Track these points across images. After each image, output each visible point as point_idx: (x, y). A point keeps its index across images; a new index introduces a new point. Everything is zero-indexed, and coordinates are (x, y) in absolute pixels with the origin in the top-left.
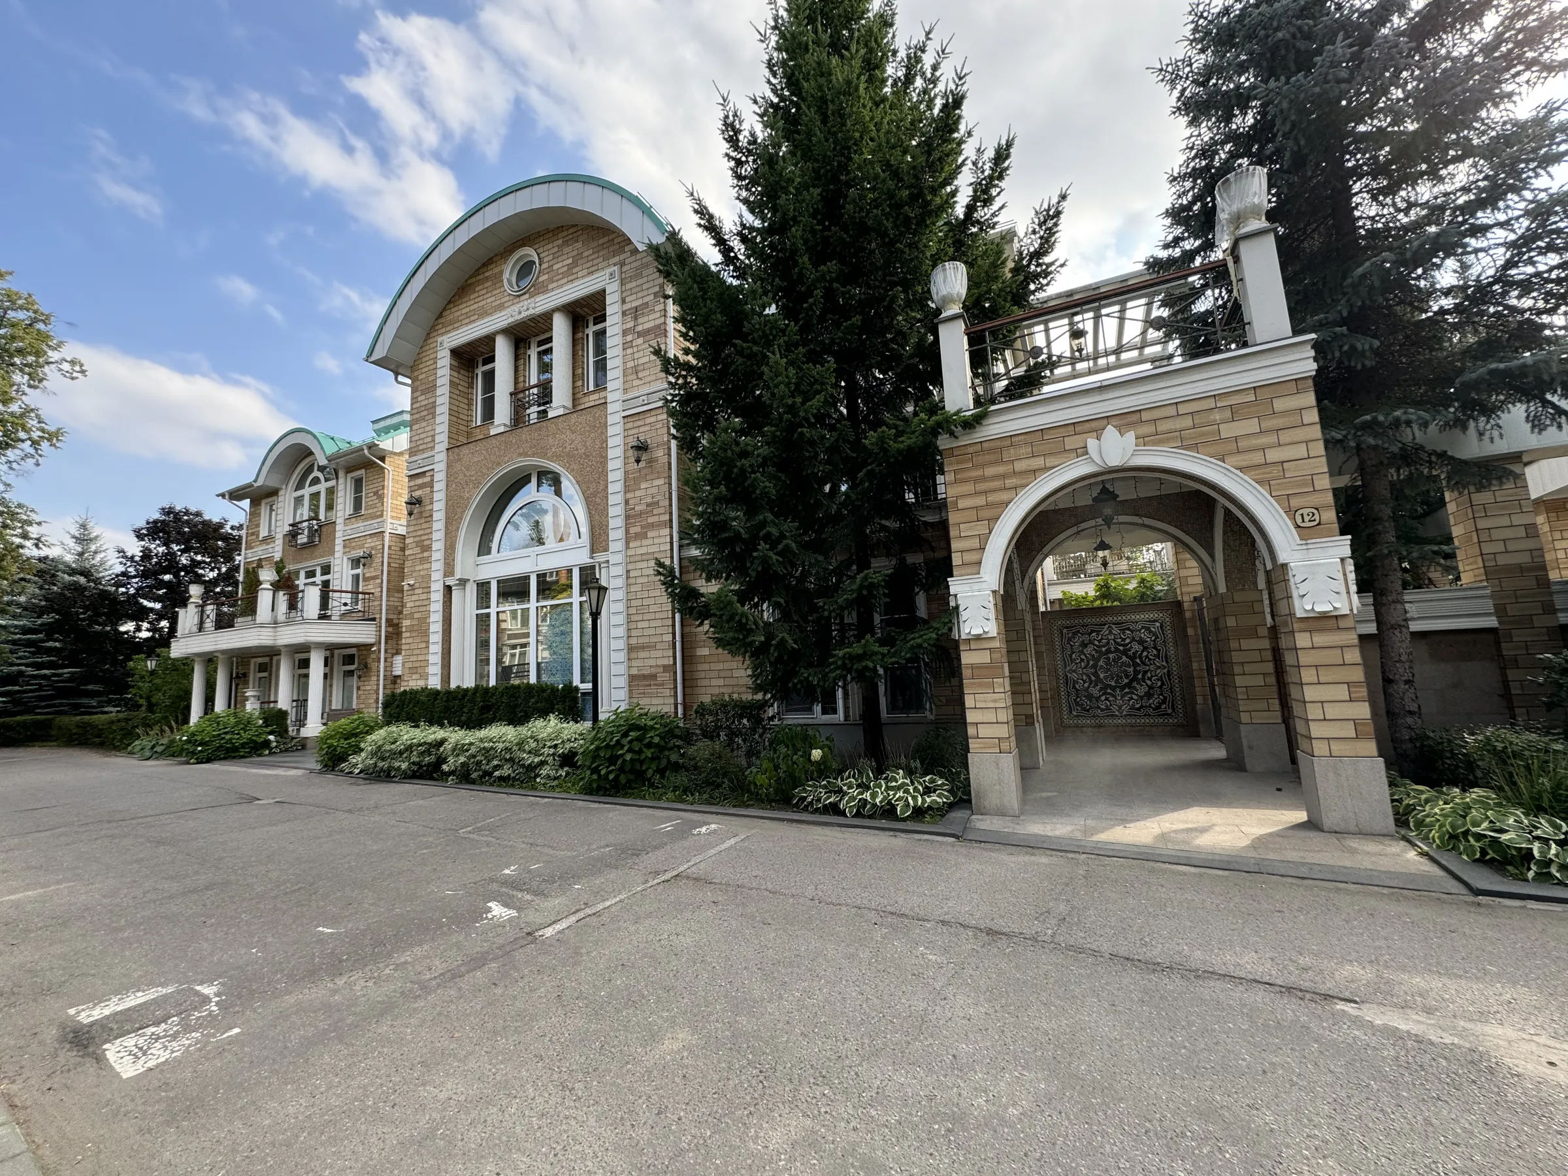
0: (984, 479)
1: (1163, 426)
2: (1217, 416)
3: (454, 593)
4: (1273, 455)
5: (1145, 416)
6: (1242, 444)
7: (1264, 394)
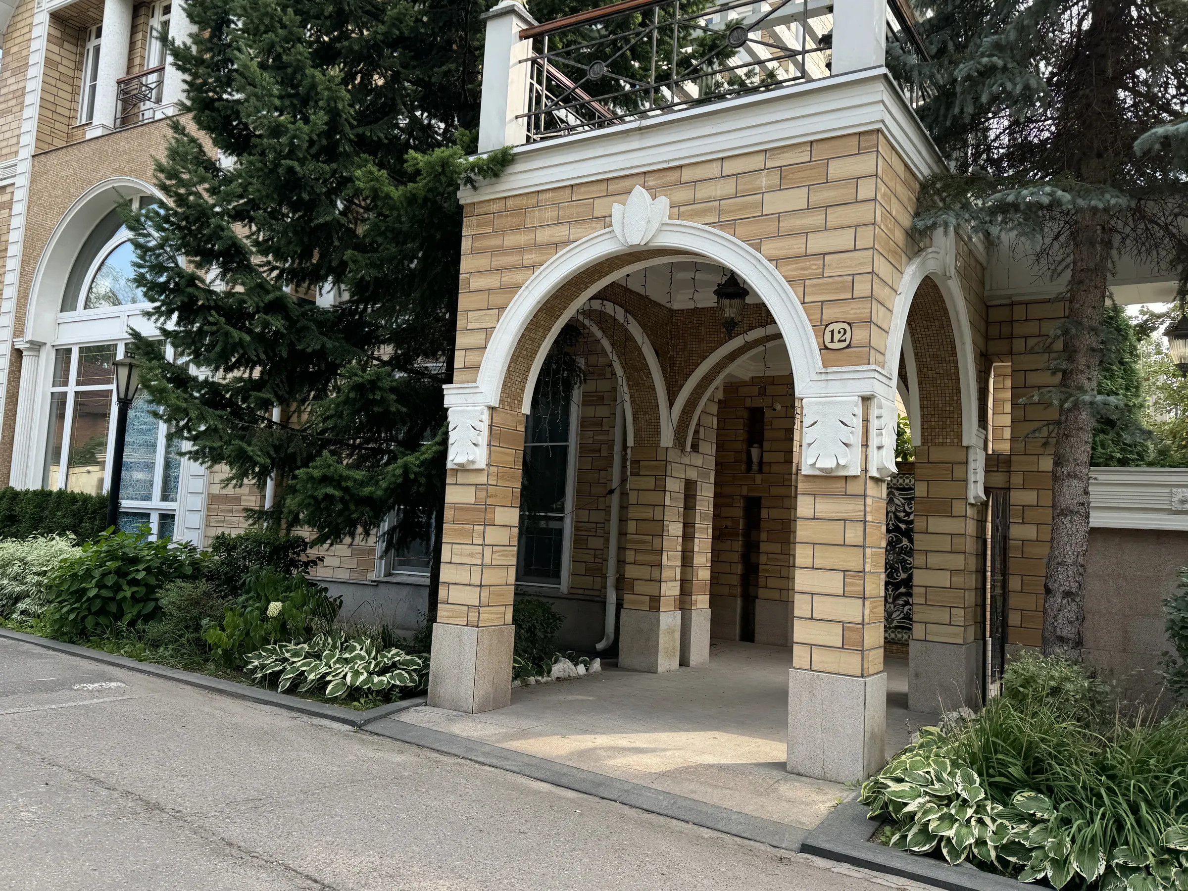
0: (501, 251)
1: (704, 191)
2: (763, 181)
3: (25, 360)
4: (817, 243)
5: (687, 175)
6: (787, 224)
7: (821, 152)
